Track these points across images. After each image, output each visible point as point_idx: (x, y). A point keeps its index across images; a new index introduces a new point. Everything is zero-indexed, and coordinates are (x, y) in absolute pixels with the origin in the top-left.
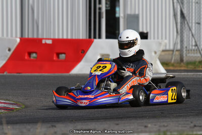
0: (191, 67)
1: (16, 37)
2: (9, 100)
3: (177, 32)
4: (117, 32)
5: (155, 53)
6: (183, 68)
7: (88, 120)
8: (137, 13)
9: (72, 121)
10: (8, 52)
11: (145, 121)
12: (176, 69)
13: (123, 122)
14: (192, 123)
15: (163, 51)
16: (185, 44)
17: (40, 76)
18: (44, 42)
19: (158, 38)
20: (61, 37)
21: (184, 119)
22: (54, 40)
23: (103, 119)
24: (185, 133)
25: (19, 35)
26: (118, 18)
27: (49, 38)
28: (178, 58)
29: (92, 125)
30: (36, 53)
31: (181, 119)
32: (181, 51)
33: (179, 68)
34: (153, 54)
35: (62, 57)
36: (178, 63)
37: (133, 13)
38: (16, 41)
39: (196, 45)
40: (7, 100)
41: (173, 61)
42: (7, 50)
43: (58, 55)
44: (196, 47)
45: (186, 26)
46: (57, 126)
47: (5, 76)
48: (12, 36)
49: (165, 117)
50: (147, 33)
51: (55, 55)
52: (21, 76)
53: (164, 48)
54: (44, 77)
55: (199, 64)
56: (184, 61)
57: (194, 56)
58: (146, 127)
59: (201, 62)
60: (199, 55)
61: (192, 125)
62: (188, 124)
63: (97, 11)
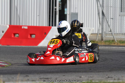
0: (107, 43)
1: (7, 25)
2: (2, 61)
3: (100, 24)
6: (103, 44)
7: (47, 73)
8: (77, 12)
9: (38, 73)
10: (2, 33)
11: (80, 74)
13: (68, 74)
14: (107, 75)
15: (92, 34)
16: (104, 31)
17: (21, 47)
18: (23, 27)
19: (89, 27)
20: (33, 25)
21: (102, 73)
22: (29, 27)
23: (56, 72)
24: (103, 81)
25: (9, 24)
26: (66, 15)
27: (26, 25)
28: (100, 38)
29: (49, 76)
30: (18, 34)
32: (102, 34)
35: (33, 36)
36: (100, 41)
37: (74, 12)
38: (7, 27)
39: (111, 31)
41: (97, 40)
42: (2, 32)
43: (31, 35)
44: (111, 32)
45: (105, 20)
46: (29, 76)
48: (4, 24)
49: (92, 72)
50: (83, 24)
51: (29, 35)
52: (9, 47)
53: (92, 33)
54: (23, 47)
55: (112, 42)
56: (104, 40)
57: (109, 37)
58: (80, 77)
59: (113, 41)
60: (112, 37)
61: (107, 77)
62: (105, 76)
63: (54, 10)
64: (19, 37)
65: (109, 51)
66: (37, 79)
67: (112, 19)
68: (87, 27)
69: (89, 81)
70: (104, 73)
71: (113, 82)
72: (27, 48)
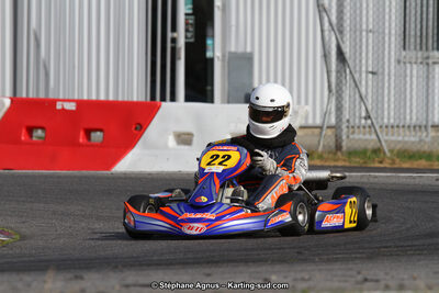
0: (357, 161)
1: (4, 96)
3: (330, 91)
4: (209, 88)
6: (340, 164)
7: (149, 265)
8: (249, 50)
9: (116, 267)
11: (264, 270)
12: (327, 164)
13: (220, 270)
14: (359, 273)
15: (301, 128)
16: (346, 115)
17: (51, 176)
18: (59, 106)
20: (94, 98)
21: (343, 267)
22: (80, 103)
23: (179, 263)
25: (8, 92)
26: (212, 60)
27: (71, 98)
28: (332, 143)
30: (42, 128)
31: (337, 266)
32: (337, 128)
33: (332, 164)
35: (97, 137)
36: (329, 153)
37: (241, 50)
38: (3, 104)
39: (368, 117)
41: (320, 149)
43: (88, 132)
44: (369, 122)
45: (348, 78)
46: (85, 277)
49: (305, 261)
51: (82, 133)
52: (13, 176)
53: (303, 123)
54: (59, 177)
55: (374, 156)
56: (344, 148)
57: (364, 139)
58: (265, 280)
59: (377, 151)
60: (374, 137)
61: (360, 278)
62: (352, 276)
63: (169, 45)
64: (45, 139)
66: (113, 288)
67: (373, 73)
70: (350, 266)
72: (75, 177)
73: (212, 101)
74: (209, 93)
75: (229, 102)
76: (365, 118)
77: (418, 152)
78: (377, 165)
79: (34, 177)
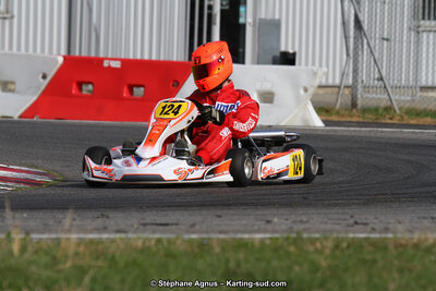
0: (370, 117)
1: (59, 54)
2: (36, 167)
3: (348, 55)
4: (241, 50)
5: (306, 90)
6: (354, 119)
7: (169, 206)
8: (277, 17)
9: (141, 207)
10: (42, 80)
11: (267, 212)
12: (343, 119)
13: (232, 212)
14: (352, 217)
15: (320, 87)
16: (363, 75)
17: (97, 126)
18: (106, 64)
19: (313, 64)
20: (139, 57)
21: (340, 211)
22: (125, 62)
23: (198, 206)
24: (335, 235)
25: (64, 52)
26: (244, 25)
27: (118, 57)
28: (348, 101)
29: (172, 216)
30: (90, 83)
31: (335, 210)
32: (353, 88)
33: (348, 119)
34: (302, 92)
35: (139, 92)
36: (346, 110)
37: (270, 17)
38: (57, 61)
39: (381, 79)
40: (32, 166)
41: (338, 106)
42: (41, 76)
43: (131, 88)
44: (381, 82)
45: (365, 46)
46: (111, 216)
47: (35, 123)
48: (51, 52)
49: (309, 205)
50: (294, 54)
51: (125, 89)
52: (63, 125)
53: (324, 82)
54: (103, 127)
55: (385, 113)
56: (359, 106)
57: (377, 98)
58: (268, 222)
59: (388, 109)
60: (386, 96)
61: (352, 221)
62: (345, 220)
63: (206, 11)
64: (93, 92)
65: (370, 142)
66: (132, 226)
67: (387, 40)
68: (307, 64)
69: (294, 235)
70: (346, 211)
71: (366, 239)
72: (117, 127)
73: (243, 63)
74: (241, 55)
75: (258, 63)
76: (378, 80)
77: (425, 110)
78: (388, 121)
79: (81, 126)
